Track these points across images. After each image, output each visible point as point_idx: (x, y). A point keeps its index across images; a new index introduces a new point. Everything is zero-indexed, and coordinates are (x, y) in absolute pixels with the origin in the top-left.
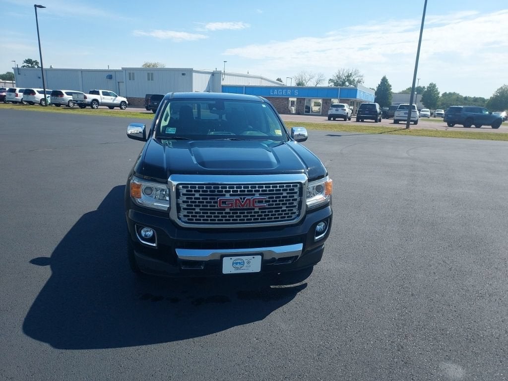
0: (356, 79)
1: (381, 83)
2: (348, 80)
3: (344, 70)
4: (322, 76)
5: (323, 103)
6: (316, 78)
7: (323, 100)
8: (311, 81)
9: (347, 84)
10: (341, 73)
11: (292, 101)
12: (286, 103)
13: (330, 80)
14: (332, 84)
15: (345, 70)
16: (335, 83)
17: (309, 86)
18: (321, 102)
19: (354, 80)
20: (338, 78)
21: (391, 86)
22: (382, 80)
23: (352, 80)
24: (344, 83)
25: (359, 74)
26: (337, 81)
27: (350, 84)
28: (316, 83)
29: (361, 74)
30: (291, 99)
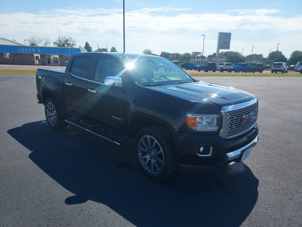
0: (72, 43)
1: (86, 46)
2: (67, 44)
3: (62, 37)
4: (48, 40)
5: (59, 58)
6: (44, 41)
7: (59, 56)
8: (41, 43)
9: (66, 46)
10: (61, 39)
11: (36, 56)
12: (32, 57)
13: (54, 43)
14: (56, 46)
15: (64, 37)
16: (58, 45)
17: (40, 46)
18: (58, 57)
19: (70, 44)
20: (60, 42)
21: (91, 48)
22: (86, 44)
23: (69, 43)
24: (64, 45)
25: (73, 40)
26: (59, 44)
27: (68, 46)
28: (44, 45)
29: (74, 40)
30: (35, 55)
